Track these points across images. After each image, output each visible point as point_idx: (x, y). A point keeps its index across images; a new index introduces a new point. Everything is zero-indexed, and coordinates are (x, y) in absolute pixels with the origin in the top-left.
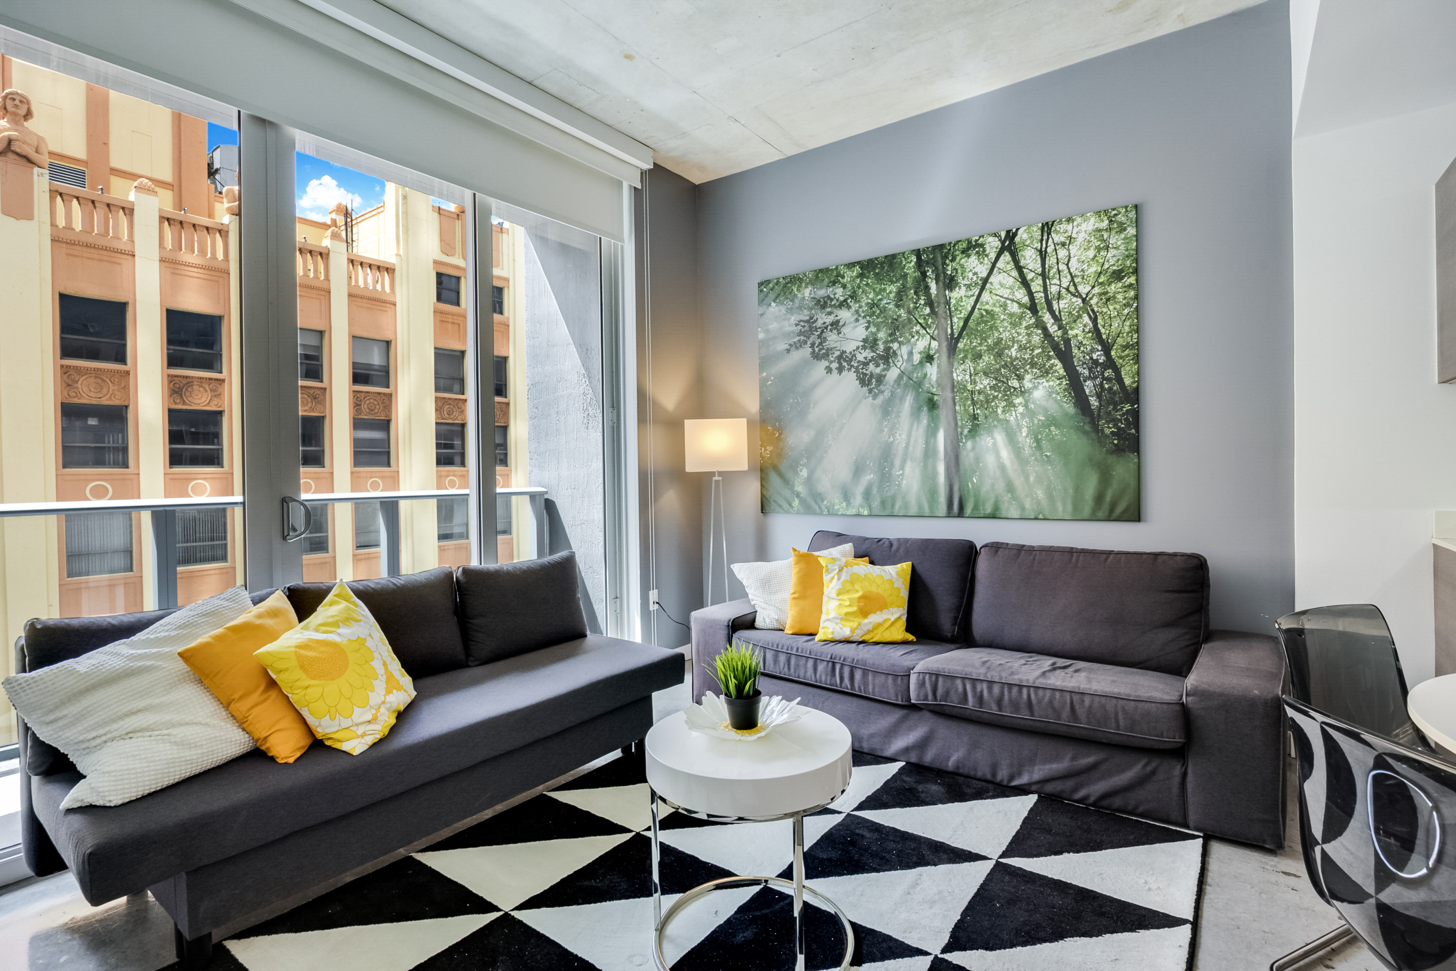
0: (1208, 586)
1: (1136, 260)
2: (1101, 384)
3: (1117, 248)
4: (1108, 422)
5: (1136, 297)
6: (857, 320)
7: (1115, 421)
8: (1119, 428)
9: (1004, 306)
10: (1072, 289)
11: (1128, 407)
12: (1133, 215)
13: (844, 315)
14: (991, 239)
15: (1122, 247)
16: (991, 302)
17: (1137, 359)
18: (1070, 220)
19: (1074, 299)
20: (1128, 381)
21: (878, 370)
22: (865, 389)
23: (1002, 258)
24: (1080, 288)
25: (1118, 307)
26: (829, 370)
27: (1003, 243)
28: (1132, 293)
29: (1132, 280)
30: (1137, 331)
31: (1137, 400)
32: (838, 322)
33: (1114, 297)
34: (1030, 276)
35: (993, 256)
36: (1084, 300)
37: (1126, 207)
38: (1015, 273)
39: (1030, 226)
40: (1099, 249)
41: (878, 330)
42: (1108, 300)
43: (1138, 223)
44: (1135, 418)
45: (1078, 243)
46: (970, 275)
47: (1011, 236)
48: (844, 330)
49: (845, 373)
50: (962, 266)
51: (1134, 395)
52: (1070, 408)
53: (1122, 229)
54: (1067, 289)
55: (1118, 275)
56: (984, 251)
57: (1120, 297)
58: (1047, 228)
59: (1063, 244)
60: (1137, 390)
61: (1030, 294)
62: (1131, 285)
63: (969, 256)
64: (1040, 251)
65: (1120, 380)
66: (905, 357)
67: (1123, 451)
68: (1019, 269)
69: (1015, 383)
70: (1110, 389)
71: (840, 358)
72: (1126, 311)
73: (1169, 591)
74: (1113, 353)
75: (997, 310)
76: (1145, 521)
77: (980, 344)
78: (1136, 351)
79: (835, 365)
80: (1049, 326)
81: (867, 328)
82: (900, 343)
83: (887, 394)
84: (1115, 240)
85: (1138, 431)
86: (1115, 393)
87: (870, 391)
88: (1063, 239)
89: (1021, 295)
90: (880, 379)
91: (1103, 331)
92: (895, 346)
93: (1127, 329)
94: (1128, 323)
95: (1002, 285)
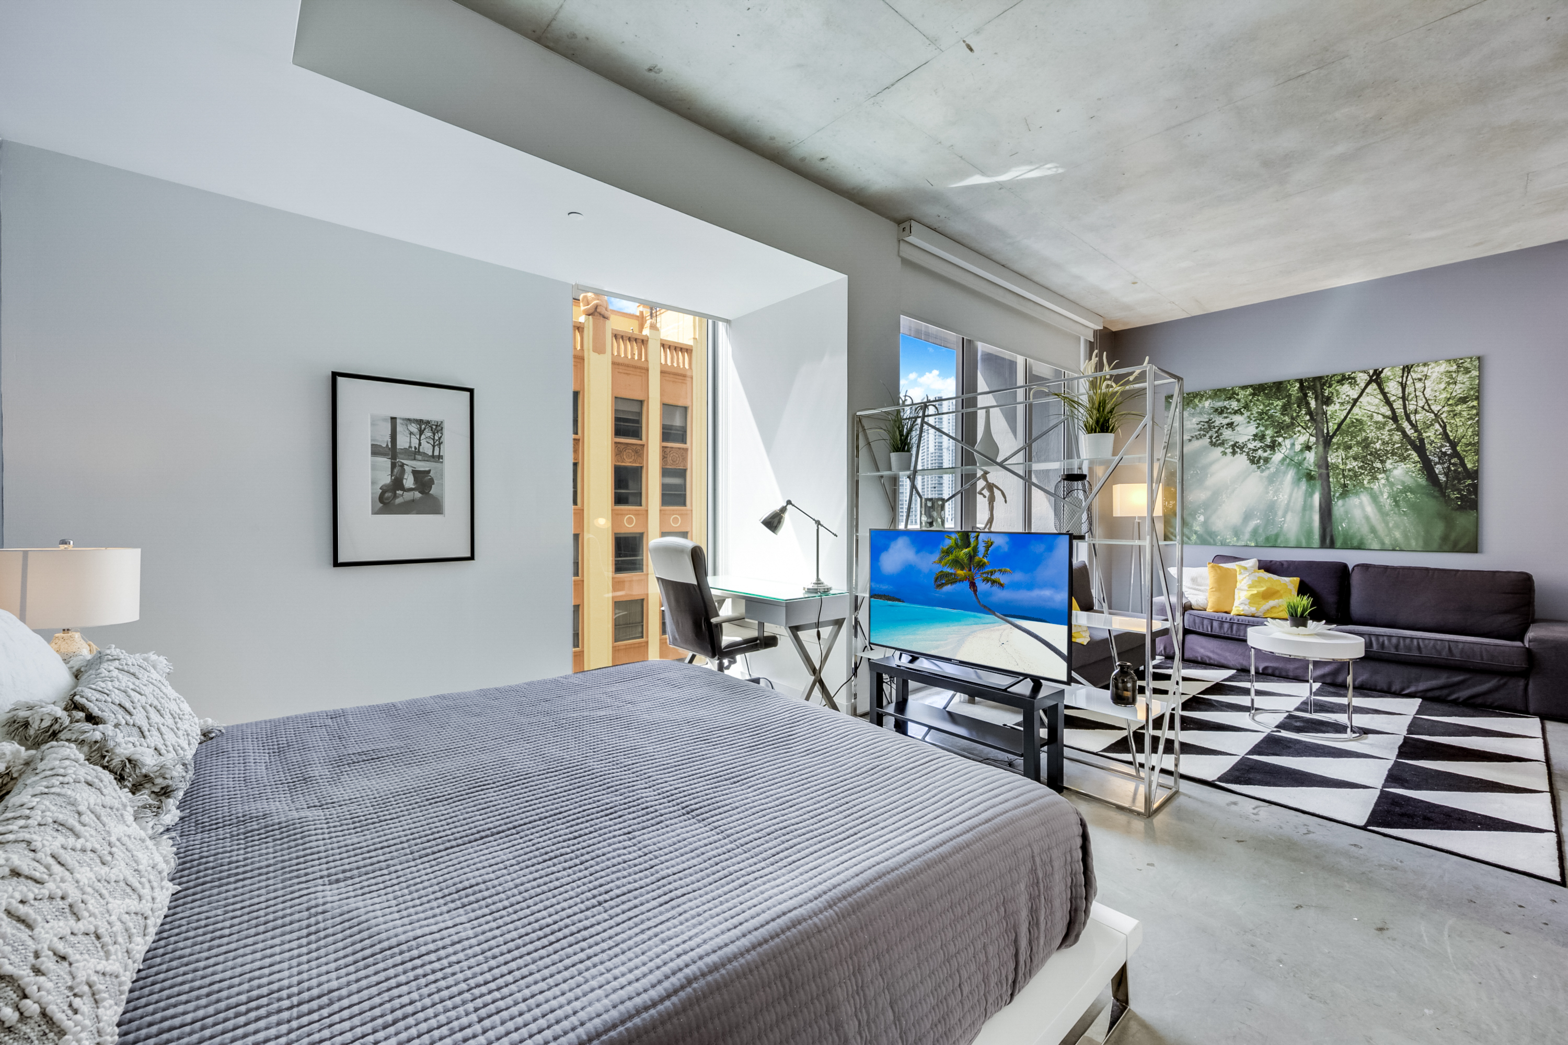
0: (1534, 591)
1: (1478, 391)
2: (1449, 468)
3: (1463, 383)
4: (1453, 491)
5: (1477, 414)
6: (1249, 422)
7: (1459, 491)
8: (1462, 495)
9: (1371, 417)
10: (1426, 407)
11: (1469, 482)
12: (1476, 363)
13: (1237, 419)
14: (1361, 374)
15: (1468, 383)
16: (1360, 414)
17: (1477, 452)
18: (1425, 365)
19: (1428, 414)
20: (1469, 466)
21: (1265, 455)
22: (1254, 466)
23: (1370, 387)
24: (1433, 407)
25: (1463, 419)
26: (1224, 453)
27: (1371, 377)
28: (1474, 412)
29: (1475, 403)
30: (1478, 435)
31: (1477, 478)
32: (1232, 423)
33: (1460, 414)
34: (1392, 399)
35: (1363, 385)
36: (1436, 415)
37: (1471, 358)
38: (1381, 396)
39: (1393, 367)
40: (1449, 384)
41: (1266, 429)
42: (1455, 415)
43: (1480, 368)
44: (1475, 489)
45: (1432, 379)
46: (1344, 396)
47: (1377, 373)
48: (1237, 428)
49: (1237, 456)
50: (1337, 391)
51: (1474, 475)
52: (1423, 481)
53: (1467, 371)
54: (1423, 408)
55: (1463, 400)
56: (1356, 381)
57: (1465, 414)
58: (1407, 369)
59: (1420, 380)
60: (1476, 472)
61: (1393, 410)
62: (1473, 407)
63: (1343, 385)
64: (1401, 383)
65: (1463, 465)
66: (1289, 447)
67: (1465, 509)
68: (1384, 394)
69: (1379, 465)
70: (1455, 471)
71: (1233, 446)
72: (1469, 423)
73: (1505, 593)
74: (1458, 448)
75: (1365, 419)
76: (1481, 552)
77: (1351, 440)
78: (1477, 448)
79: (1230, 450)
80: (1407, 430)
81: (1257, 428)
82: (1284, 438)
83: (1272, 470)
84: (1461, 378)
85: (1477, 496)
86: (1459, 473)
87: (1259, 468)
88: (1419, 376)
89: (1386, 411)
90: (1267, 460)
91: (1450, 434)
92: (1280, 440)
93: (1470, 433)
94: (1471, 430)
95: (1369, 403)
